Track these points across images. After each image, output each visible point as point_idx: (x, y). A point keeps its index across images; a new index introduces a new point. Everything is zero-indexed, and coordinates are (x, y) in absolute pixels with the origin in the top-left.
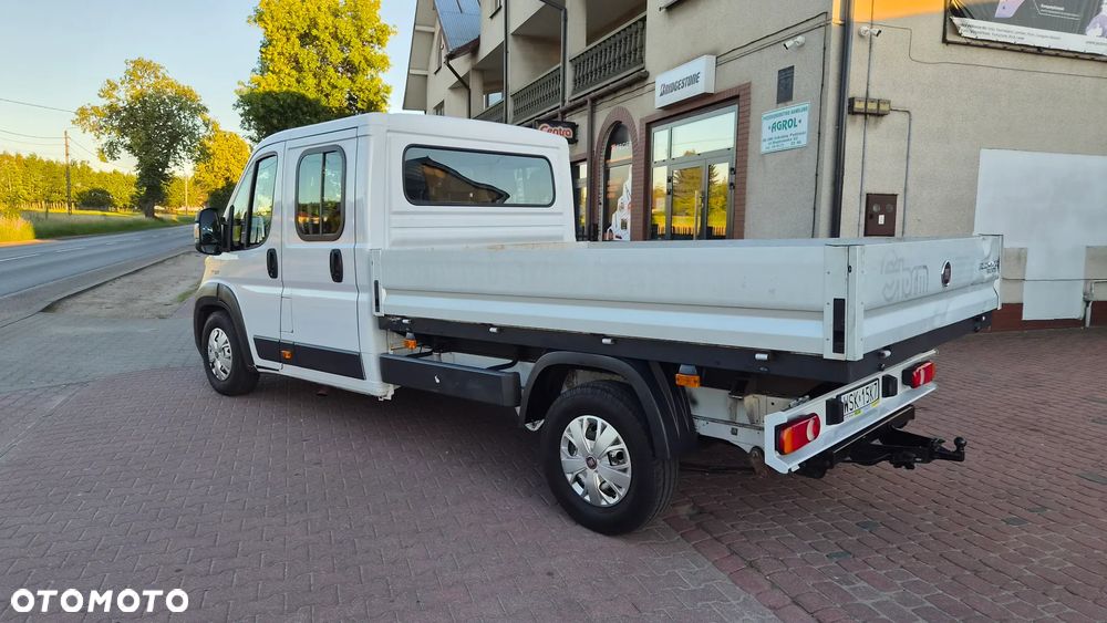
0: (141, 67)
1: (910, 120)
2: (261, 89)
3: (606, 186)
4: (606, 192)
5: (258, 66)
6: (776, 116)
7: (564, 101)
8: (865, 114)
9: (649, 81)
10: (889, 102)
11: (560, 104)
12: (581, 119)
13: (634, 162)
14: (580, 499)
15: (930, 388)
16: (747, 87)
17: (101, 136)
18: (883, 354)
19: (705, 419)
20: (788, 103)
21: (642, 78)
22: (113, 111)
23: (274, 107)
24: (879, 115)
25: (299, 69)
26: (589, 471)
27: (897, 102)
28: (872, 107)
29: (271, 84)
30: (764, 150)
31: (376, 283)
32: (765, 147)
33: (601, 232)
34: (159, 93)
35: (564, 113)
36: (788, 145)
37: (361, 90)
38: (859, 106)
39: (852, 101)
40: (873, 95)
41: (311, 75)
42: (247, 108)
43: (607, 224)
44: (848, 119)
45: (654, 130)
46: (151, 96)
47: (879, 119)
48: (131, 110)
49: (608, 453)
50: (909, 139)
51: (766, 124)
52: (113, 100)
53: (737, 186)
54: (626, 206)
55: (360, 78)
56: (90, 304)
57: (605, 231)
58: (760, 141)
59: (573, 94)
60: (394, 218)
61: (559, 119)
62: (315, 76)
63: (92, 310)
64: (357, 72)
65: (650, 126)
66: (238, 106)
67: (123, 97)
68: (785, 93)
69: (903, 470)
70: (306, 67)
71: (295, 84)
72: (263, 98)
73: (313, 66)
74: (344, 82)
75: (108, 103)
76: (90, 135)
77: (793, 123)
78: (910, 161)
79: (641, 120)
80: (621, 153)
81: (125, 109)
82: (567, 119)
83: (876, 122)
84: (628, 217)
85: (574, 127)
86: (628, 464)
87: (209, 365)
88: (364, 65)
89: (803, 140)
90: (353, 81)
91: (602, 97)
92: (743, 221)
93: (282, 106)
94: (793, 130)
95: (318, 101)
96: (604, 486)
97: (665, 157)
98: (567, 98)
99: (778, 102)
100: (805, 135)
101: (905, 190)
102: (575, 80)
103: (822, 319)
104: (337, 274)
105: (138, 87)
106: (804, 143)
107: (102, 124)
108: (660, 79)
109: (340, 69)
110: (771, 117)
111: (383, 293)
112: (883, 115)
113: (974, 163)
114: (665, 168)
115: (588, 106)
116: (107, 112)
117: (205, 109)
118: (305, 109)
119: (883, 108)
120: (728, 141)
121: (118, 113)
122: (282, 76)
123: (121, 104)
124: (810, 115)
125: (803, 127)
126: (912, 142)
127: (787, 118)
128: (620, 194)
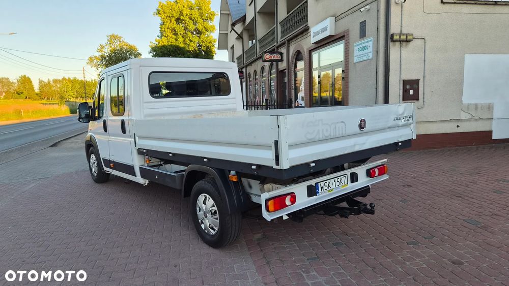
0: (113, 38)
1: (425, 43)
2: (160, 44)
3: (295, 81)
4: (295, 84)
5: (159, 34)
6: (359, 45)
7: (277, 42)
8: (400, 41)
9: (309, 31)
10: (412, 35)
11: (276, 44)
12: (283, 50)
13: (305, 69)
14: (204, 231)
15: (385, 177)
16: (348, 31)
17: (99, 69)
18: (310, 165)
19: (254, 195)
20: (364, 38)
21: (307, 30)
22: (103, 57)
23: (166, 52)
24: (408, 41)
25: (176, 34)
26: (205, 218)
27: (417, 34)
28: (403, 37)
29: (165, 41)
30: (355, 61)
31: (134, 134)
32: (356, 60)
33: (294, 102)
34: (122, 48)
35: (278, 48)
36: (364, 58)
37: (203, 42)
38: (396, 37)
39: (392, 35)
40: (404, 32)
41: (181, 36)
42: (154, 53)
43: (296, 98)
44: (391, 44)
45: (312, 53)
46: (118, 50)
47: (408, 43)
48: (110, 56)
49: (211, 211)
50: (425, 52)
51: (356, 48)
52: (103, 53)
53: (345, 79)
54: (303, 90)
55: (202, 36)
56: (72, 143)
57: (295, 102)
58: (353, 56)
59: (281, 38)
60: (145, 104)
61: (276, 51)
62: (183, 37)
63: (73, 145)
64: (201, 34)
65: (310, 52)
66: (151, 52)
67: (107, 51)
68: (363, 34)
69: (344, 219)
70: (179, 33)
71: (174, 41)
72: (161, 48)
73: (182, 33)
74: (195, 39)
75: (100, 54)
76: (94, 68)
77: (366, 48)
78: (426, 63)
79: (307, 50)
80: (301, 65)
81: (108, 57)
82: (279, 51)
83: (406, 45)
84: (303, 95)
85: (281, 54)
86: (217, 216)
87: (91, 170)
88: (204, 30)
89: (371, 55)
90: (200, 38)
91: (292, 39)
92: (348, 96)
93: (169, 51)
94: (366, 51)
95: (184, 48)
96: (211, 226)
97: (317, 66)
98: (279, 41)
99: (360, 38)
100: (371, 53)
101: (424, 77)
102: (282, 32)
103: (271, 150)
104: (124, 131)
105: (113, 46)
106: (371, 57)
107: (99, 63)
108: (313, 30)
109: (195, 33)
110: (358, 45)
111: (137, 138)
112: (410, 41)
113: (462, 61)
114: (317, 71)
115: (286, 45)
116: (100, 58)
117: (140, 54)
118: (179, 52)
119: (409, 37)
120: (341, 58)
121: (105, 58)
122: (168, 38)
123: (106, 54)
124: (373, 43)
125: (370, 49)
126: (426, 53)
127: (364, 45)
128: (301, 84)
